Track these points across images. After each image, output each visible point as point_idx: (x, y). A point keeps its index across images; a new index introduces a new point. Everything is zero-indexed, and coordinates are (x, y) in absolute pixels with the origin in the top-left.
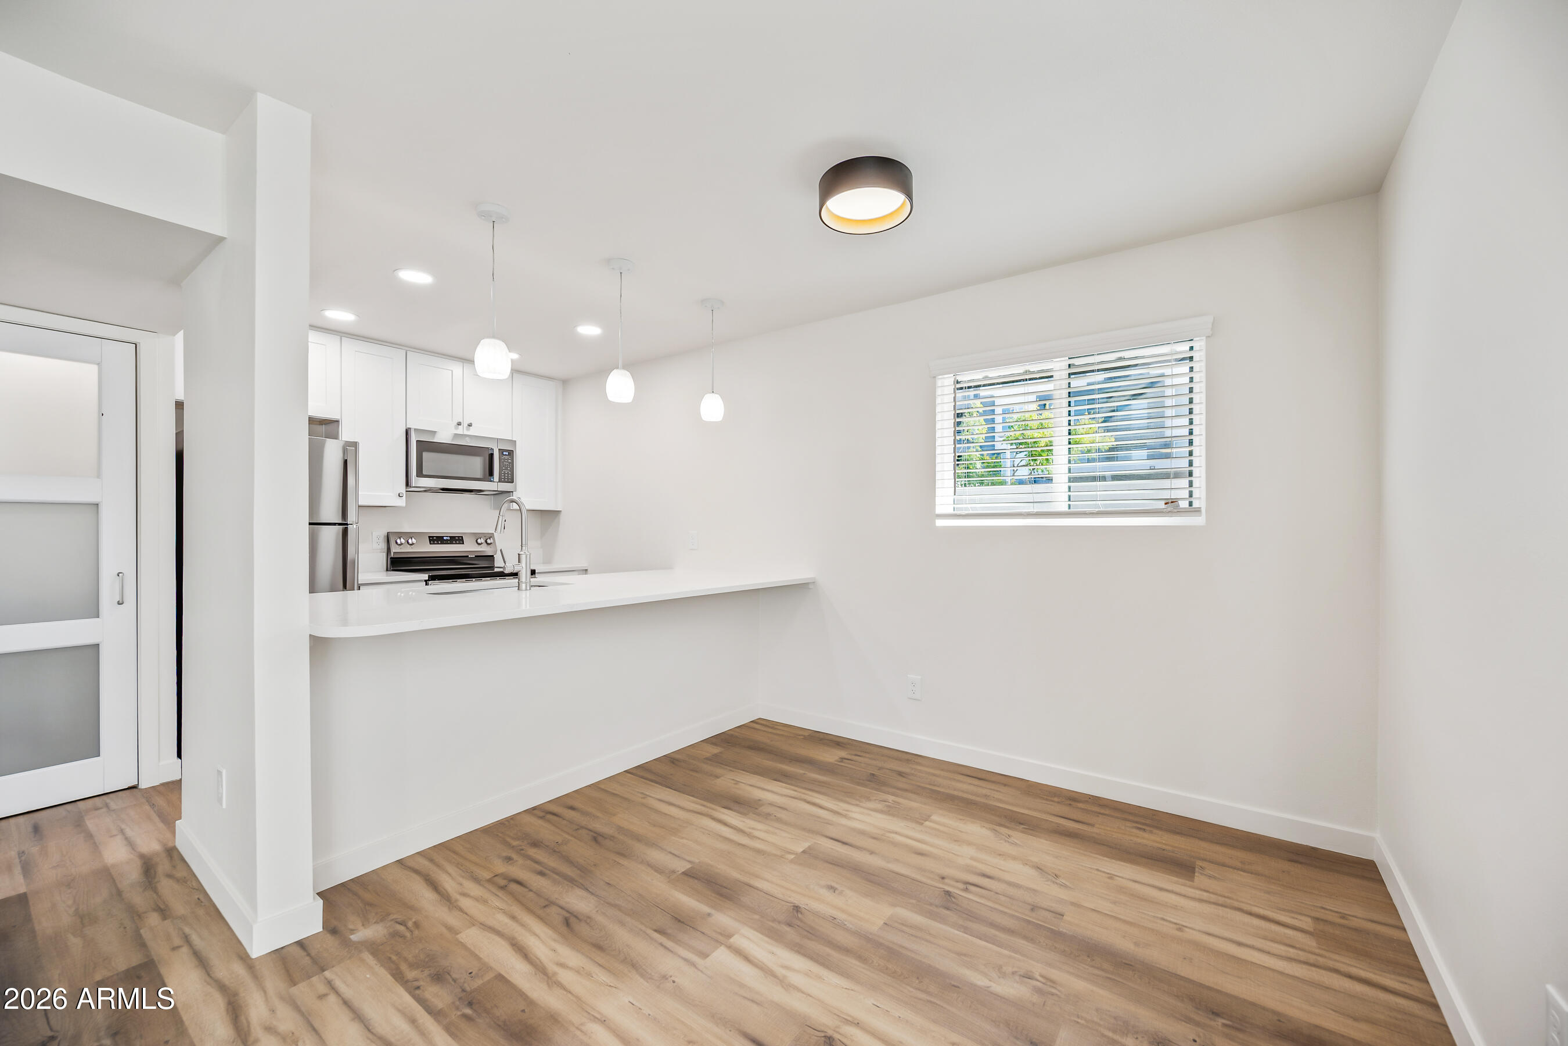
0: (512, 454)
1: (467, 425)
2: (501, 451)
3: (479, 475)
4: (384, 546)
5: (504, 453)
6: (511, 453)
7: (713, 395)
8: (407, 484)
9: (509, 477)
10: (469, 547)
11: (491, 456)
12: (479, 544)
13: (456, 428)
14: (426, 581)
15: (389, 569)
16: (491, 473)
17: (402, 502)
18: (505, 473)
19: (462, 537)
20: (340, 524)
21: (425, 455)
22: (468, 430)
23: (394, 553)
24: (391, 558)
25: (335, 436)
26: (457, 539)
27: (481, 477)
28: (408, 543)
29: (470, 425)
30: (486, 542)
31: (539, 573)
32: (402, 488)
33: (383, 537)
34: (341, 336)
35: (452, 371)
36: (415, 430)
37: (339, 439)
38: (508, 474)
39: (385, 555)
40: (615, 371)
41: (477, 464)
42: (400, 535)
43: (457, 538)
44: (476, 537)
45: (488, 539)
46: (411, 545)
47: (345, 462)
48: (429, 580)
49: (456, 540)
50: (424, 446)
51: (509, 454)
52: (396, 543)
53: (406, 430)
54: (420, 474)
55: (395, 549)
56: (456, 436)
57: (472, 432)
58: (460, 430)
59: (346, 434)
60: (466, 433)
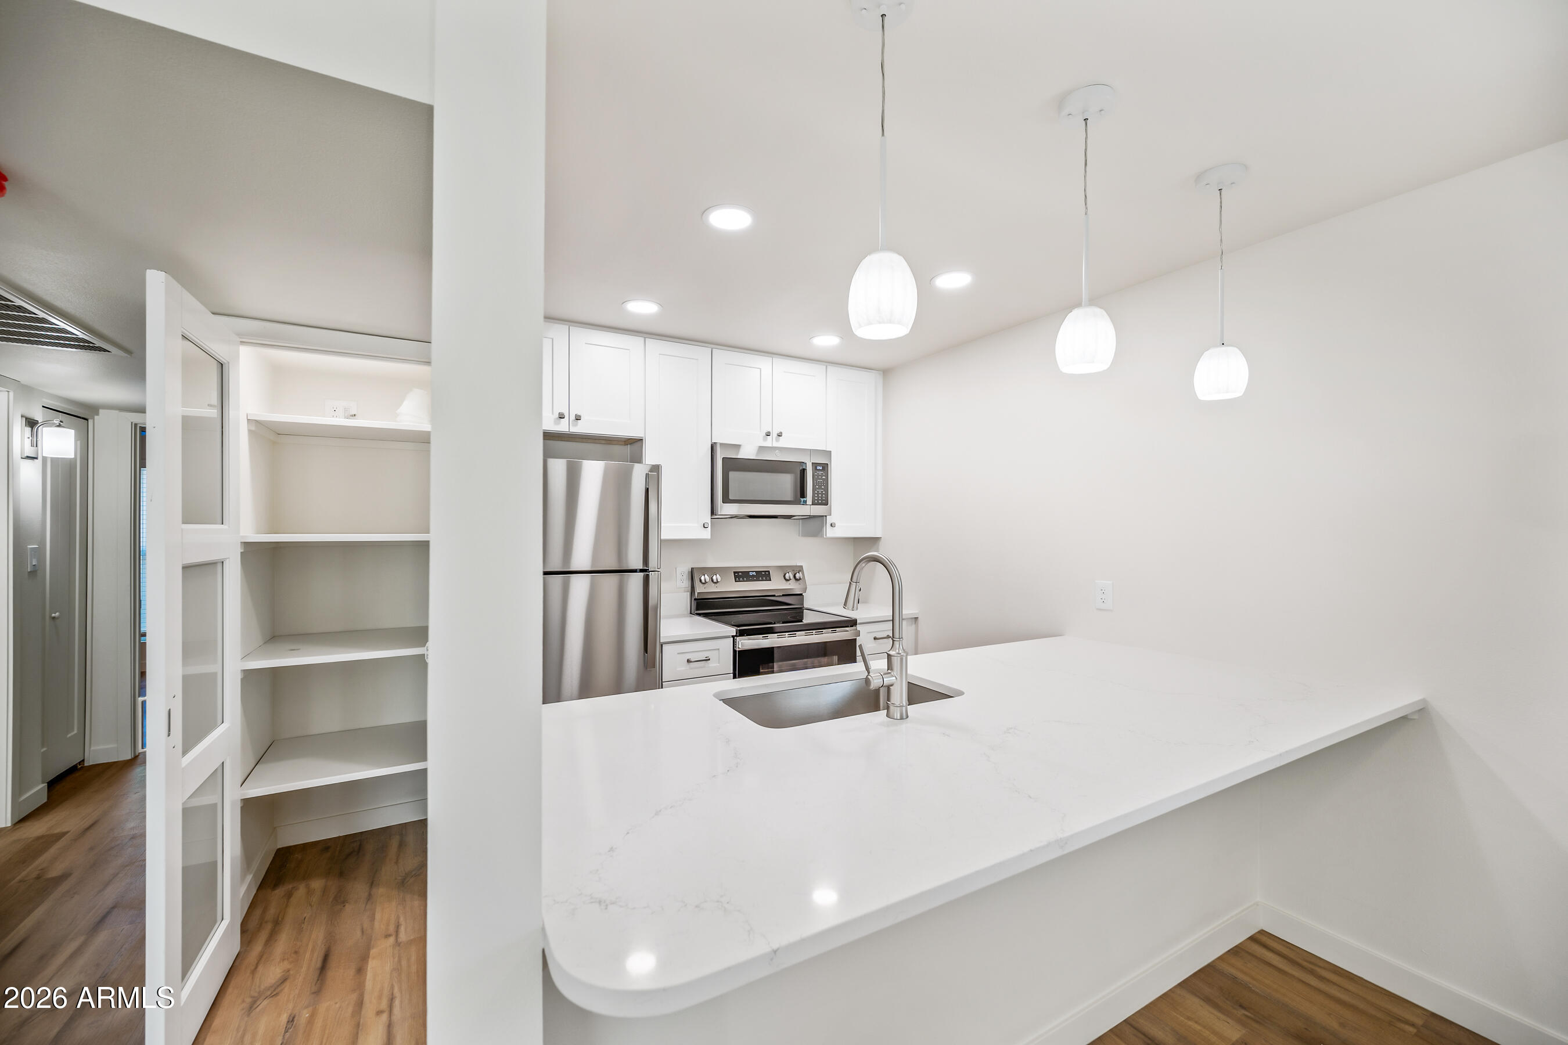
0: (826, 469)
1: (776, 435)
2: (815, 465)
3: (789, 497)
4: (687, 584)
5: (819, 468)
6: (825, 467)
7: (1223, 348)
8: (712, 513)
9: (822, 499)
10: (775, 585)
11: (803, 472)
12: (787, 580)
13: (765, 440)
14: (733, 637)
15: (692, 612)
16: (803, 494)
17: (706, 534)
18: (818, 494)
19: (769, 572)
20: (641, 571)
21: (732, 475)
22: (777, 441)
23: (698, 593)
24: (695, 599)
25: (638, 459)
26: (764, 575)
27: (792, 500)
28: (712, 581)
29: (780, 435)
30: (795, 577)
31: (860, 624)
32: (707, 518)
33: (687, 572)
34: (645, 338)
35: (760, 369)
36: (721, 444)
37: (642, 463)
38: (822, 494)
39: (689, 594)
40: (1076, 312)
41: (786, 482)
42: (704, 570)
43: (763, 573)
44: (783, 570)
45: (796, 573)
46: (715, 583)
47: (647, 490)
48: (736, 636)
49: (762, 576)
50: (732, 465)
51: (823, 469)
52: (701, 581)
53: (712, 445)
54: (726, 499)
55: (699, 589)
56: (761, 449)
57: (782, 443)
58: (769, 442)
59: (650, 457)
60: (775, 444)
